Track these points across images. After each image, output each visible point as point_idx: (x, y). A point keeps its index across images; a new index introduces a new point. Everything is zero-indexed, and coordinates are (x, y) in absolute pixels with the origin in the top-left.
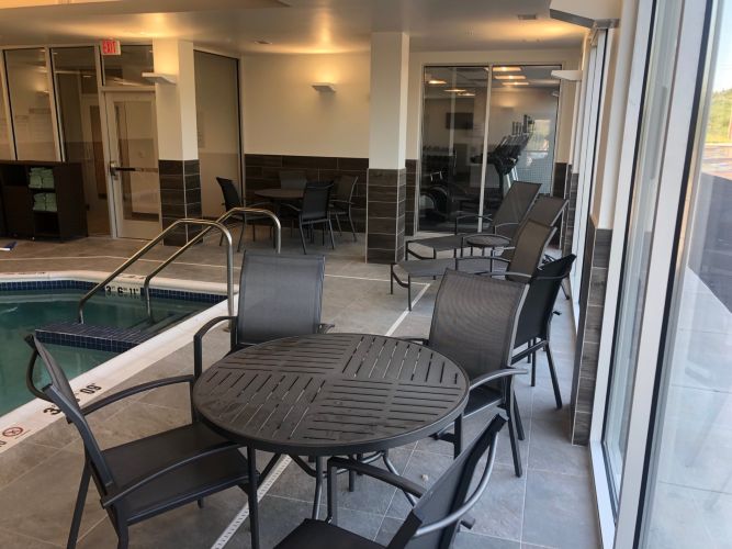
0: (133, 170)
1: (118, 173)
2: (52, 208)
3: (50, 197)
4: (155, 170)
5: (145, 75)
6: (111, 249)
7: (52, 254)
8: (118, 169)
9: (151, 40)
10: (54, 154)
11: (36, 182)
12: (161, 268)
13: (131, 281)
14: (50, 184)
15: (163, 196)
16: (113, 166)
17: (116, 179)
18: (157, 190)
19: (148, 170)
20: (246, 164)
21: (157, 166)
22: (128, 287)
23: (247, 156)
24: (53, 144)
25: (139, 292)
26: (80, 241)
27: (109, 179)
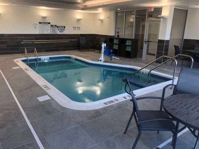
0: (151, 42)
1: (147, 42)
2: (130, 50)
3: (130, 47)
4: (157, 42)
5: (159, 16)
6: (142, 62)
7: (128, 61)
8: (147, 41)
9: (162, 6)
10: (132, 37)
11: (127, 44)
12: (154, 69)
13: (146, 71)
14: (130, 44)
15: (158, 49)
16: (146, 40)
17: (146, 44)
18: (156, 48)
19: (155, 42)
20: (184, 42)
21: (157, 41)
22: (145, 72)
23: (184, 39)
24: (133, 34)
25: (147, 74)
26: (135, 59)
27: (144, 44)
